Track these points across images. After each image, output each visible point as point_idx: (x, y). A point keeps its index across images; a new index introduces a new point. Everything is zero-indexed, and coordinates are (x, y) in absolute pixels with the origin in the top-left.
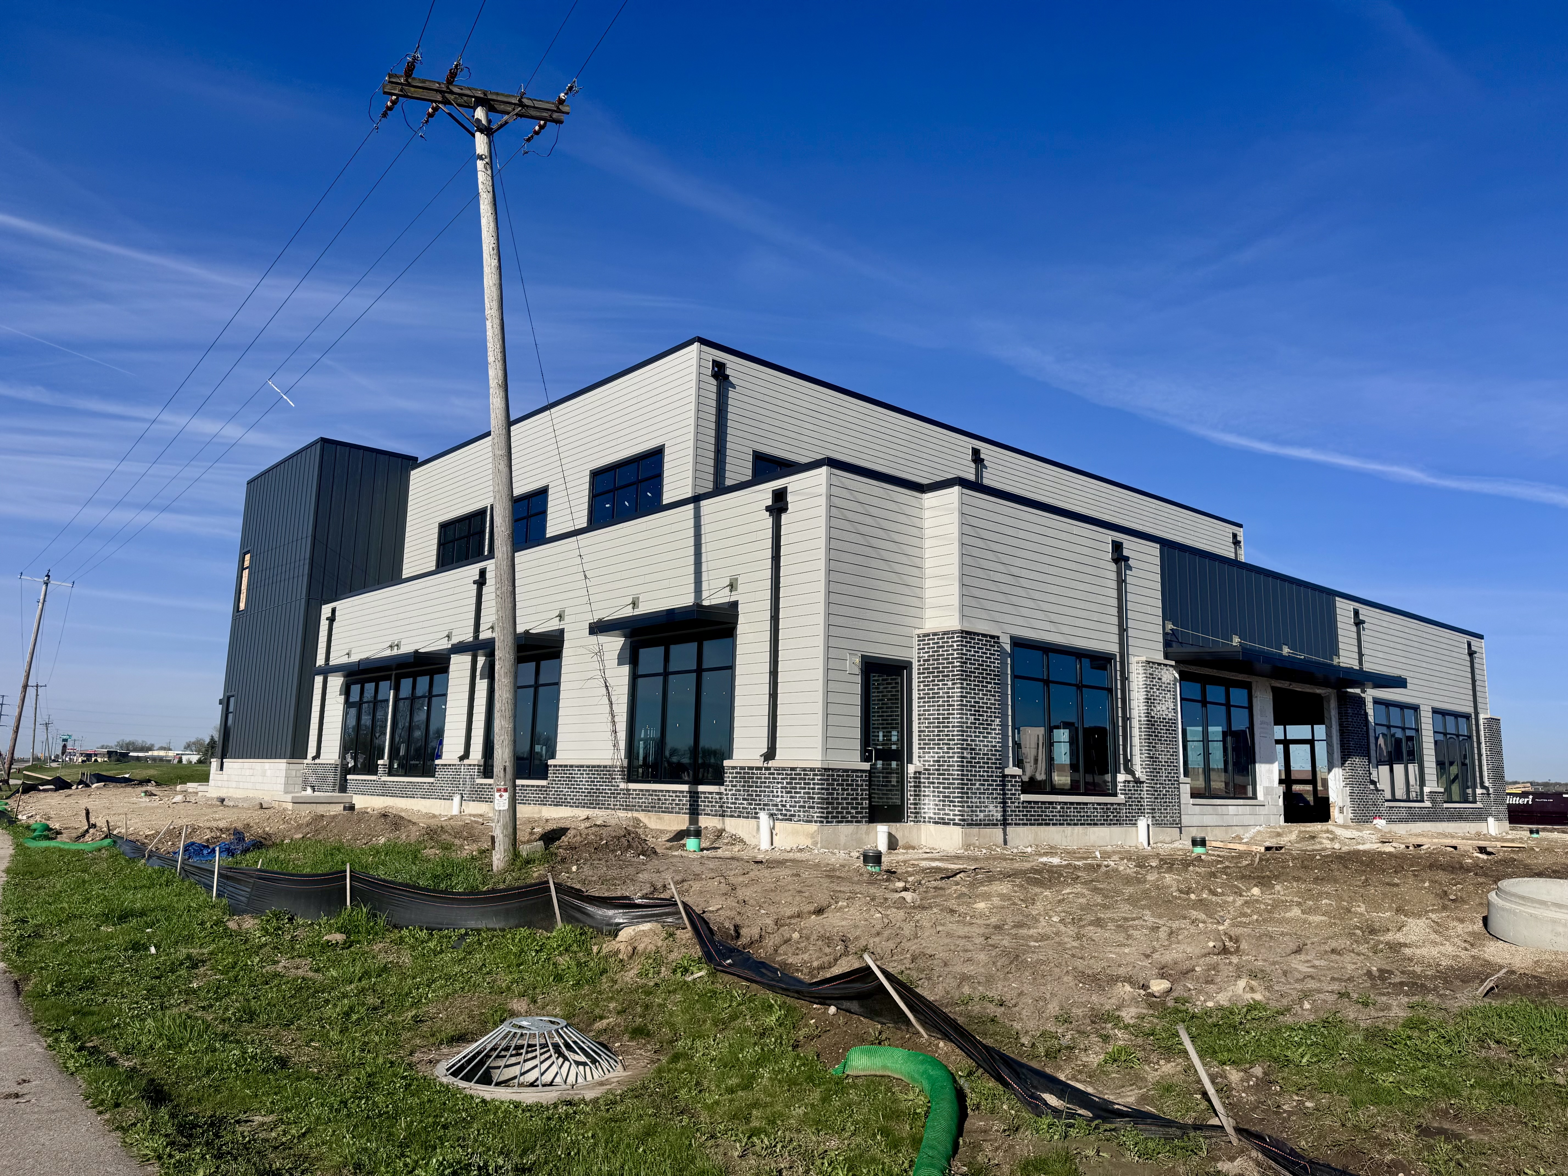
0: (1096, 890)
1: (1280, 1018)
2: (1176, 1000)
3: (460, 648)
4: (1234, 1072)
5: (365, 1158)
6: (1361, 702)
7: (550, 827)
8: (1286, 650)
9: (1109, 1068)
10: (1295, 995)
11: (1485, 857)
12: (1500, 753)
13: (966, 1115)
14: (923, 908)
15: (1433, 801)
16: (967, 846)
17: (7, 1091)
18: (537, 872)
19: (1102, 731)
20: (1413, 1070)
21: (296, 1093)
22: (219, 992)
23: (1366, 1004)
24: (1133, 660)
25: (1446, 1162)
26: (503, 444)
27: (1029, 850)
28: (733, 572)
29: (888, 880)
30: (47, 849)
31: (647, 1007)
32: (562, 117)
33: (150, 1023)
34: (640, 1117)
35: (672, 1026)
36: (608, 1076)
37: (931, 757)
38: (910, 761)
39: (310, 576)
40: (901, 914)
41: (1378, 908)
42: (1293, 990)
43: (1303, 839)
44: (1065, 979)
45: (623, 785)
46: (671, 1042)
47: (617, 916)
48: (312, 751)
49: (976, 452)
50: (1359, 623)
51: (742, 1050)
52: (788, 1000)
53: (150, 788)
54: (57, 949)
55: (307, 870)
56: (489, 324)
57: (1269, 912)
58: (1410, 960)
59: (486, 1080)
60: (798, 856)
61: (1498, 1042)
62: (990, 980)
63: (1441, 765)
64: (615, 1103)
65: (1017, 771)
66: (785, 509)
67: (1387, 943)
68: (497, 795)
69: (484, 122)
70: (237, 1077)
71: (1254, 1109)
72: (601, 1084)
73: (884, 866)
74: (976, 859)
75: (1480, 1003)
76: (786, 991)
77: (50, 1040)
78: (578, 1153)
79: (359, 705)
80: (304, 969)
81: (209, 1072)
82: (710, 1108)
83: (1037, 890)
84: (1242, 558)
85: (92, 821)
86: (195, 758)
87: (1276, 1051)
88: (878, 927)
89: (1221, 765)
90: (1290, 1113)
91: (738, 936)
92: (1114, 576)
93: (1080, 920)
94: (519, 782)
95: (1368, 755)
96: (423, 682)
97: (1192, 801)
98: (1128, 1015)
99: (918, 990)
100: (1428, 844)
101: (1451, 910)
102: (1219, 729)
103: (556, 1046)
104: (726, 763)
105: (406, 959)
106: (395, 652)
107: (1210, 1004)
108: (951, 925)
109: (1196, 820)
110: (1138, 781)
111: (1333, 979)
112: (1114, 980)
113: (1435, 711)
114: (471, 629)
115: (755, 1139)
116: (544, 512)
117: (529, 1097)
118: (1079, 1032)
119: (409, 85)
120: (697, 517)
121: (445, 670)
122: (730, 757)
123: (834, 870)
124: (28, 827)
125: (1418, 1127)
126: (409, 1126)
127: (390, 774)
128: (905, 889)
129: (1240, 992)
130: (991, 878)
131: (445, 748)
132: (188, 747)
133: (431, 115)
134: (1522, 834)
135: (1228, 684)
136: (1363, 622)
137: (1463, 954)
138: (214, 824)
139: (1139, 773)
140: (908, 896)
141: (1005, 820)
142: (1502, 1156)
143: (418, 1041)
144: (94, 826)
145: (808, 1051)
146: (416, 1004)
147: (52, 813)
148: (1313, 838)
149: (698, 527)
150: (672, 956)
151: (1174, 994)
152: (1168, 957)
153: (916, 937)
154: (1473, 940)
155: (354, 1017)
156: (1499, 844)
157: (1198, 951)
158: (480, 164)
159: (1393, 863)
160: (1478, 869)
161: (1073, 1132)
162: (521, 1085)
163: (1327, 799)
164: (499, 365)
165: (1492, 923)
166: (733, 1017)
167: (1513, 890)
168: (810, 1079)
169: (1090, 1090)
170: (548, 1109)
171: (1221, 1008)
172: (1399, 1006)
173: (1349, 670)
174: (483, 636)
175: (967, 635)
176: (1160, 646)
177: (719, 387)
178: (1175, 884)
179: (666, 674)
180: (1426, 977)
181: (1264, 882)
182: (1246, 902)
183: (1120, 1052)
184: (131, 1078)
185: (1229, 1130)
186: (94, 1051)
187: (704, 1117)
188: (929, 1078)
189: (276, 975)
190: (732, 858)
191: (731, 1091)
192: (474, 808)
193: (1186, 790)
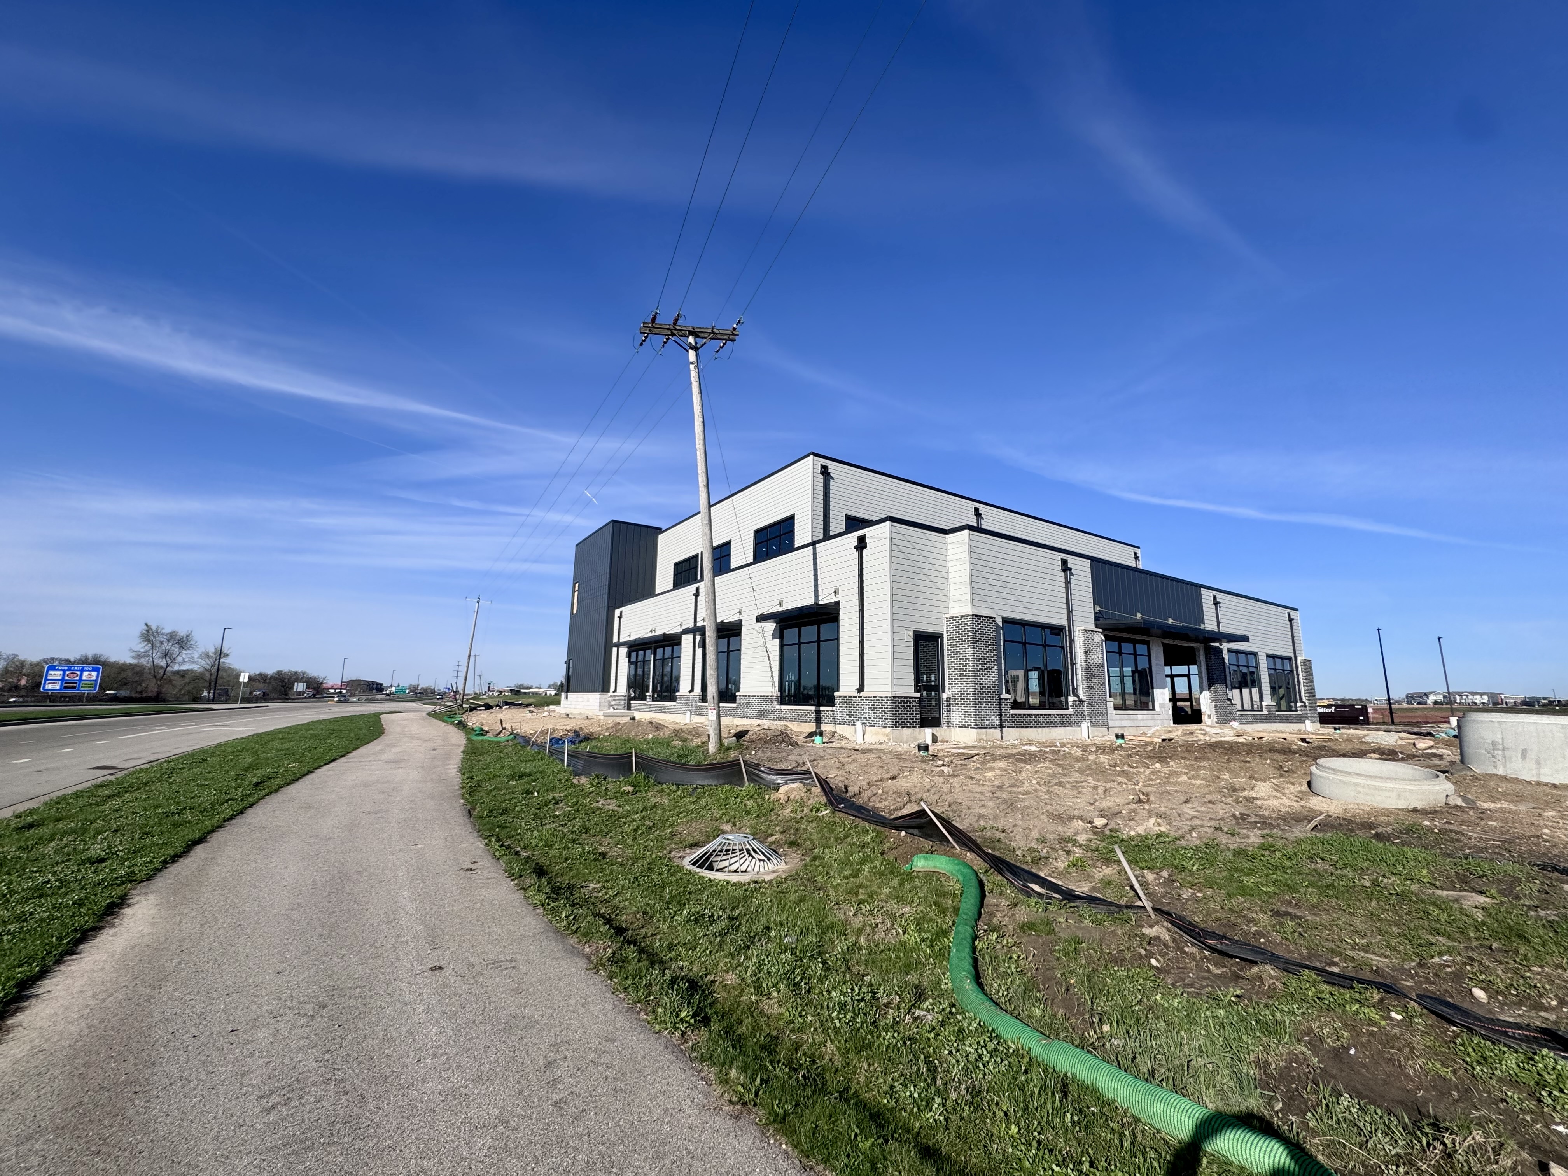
0: (1058, 765)
1: (1178, 842)
2: (1111, 830)
3: (687, 631)
4: (1150, 874)
5: (648, 909)
6: (1221, 650)
7: (739, 730)
8: (1170, 621)
9: (1071, 870)
10: (1187, 828)
11: (1305, 745)
12: (1312, 681)
13: (985, 896)
14: (954, 776)
15: (1269, 711)
16: (979, 740)
17: (467, 867)
18: (733, 755)
19: (1059, 672)
20: (1267, 876)
21: (612, 873)
22: (570, 818)
23: (1233, 835)
24: (1076, 629)
25: (1291, 933)
26: (707, 518)
27: (1016, 742)
28: (836, 584)
29: (933, 760)
30: (482, 740)
31: (797, 830)
32: (736, 338)
33: (536, 833)
34: (796, 891)
35: (812, 841)
36: (777, 868)
37: (956, 689)
38: (944, 692)
39: (609, 594)
40: (942, 779)
41: (1237, 775)
42: (1185, 826)
43: (1186, 734)
44: (1042, 817)
45: (778, 707)
46: (811, 850)
47: (779, 780)
48: (612, 688)
49: (977, 510)
50: (1216, 603)
51: (852, 855)
52: (878, 828)
53: (532, 708)
54: (488, 793)
55: (612, 752)
56: (698, 453)
57: (1167, 778)
58: (1261, 808)
59: (710, 868)
60: (879, 747)
61: (1322, 859)
62: (996, 817)
63: (1273, 689)
64: (782, 883)
65: (1008, 696)
66: (865, 547)
67: (1245, 797)
68: (710, 712)
69: (693, 344)
70: (580, 863)
71: (1164, 897)
72: (774, 872)
73: (930, 753)
74: (985, 748)
75: (1309, 835)
76: (875, 823)
77: (487, 841)
78: (762, 910)
79: (636, 663)
80: (612, 806)
81: (566, 859)
82: (835, 887)
83: (1023, 765)
84: (1140, 567)
85: (504, 726)
86: (553, 693)
87: (1176, 862)
88: (928, 787)
89: (1132, 691)
90: (1187, 900)
91: (847, 791)
92: (1063, 580)
93: (1049, 782)
94: (721, 705)
95: (1226, 683)
96: (668, 650)
97: (1115, 712)
98: (1082, 839)
99: (953, 823)
100: (1267, 737)
101: (1286, 778)
102: (1130, 669)
103: (748, 850)
104: (836, 694)
105: (666, 801)
106: (654, 634)
107: (1133, 833)
108: (971, 785)
109: (1117, 724)
110: (1081, 701)
111: (1211, 819)
112: (1072, 818)
113: (1268, 656)
114: (693, 621)
115: (861, 906)
116: (729, 555)
117: (734, 878)
118: (1051, 848)
119: (654, 327)
120: (815, 554)
121: (679, 643)
122: (838, 690)
123: (901, 755)
124: (473, 729)
125: (1271, 911)
126: (671, 892)
127: (653, 700)
128: (943, 765)
129: (1152, 826)
130: (994, 759)
131: (681, 687)
132: (549, 687)
133: (665, 343)
134: (1329, 731)
135: (1135, 642)
136: (1219, 603)
137: (1295, 804)
138: (564, 727)
139: (1082, 696)
140: (945, 769)
141: (1001, 725)
142: (1330, 930)
143: (673, 846)
144: (504, 728)
145: (891, 856)
146: (671, 826)
147: (484, 722)
148: (1192, 733)
149: (815, 559)
150: (810, 802)
151: (1110, 827)
152: (1105, 804)
153: (951, 793)
154: (1301, 796)
155: (640, 832)
156: (1314, 737)
157: (1123, 801)
158: (692, 367)
159: (1245, 748)
160: (1301, 752)
161: (1050, 907)
162: (729, 871)
163: (1200, 710)
164: (704, 475)
165: (1313, 786)
166: (846, 837)
167: (1328, 765)
168: (892, 872)
169: (1060, 883)
170: (745, 885)
171: (1139, 836)
172: (1255, 836)
173: (1212, 632)
174: (698, 624)
175: (976, 617)
176: (1093, 621)
177: (825, 479)
178: (1106, 761)
179: (800, 644)
180: (1271, 818)
181: (1163, 760)
182: (1152, 772)
183: (1077, 861)
184: (527, 862)
185: (1149, 909)
186: (509, 847)
187: (832, 892)
188: (962, 873)
189: (599, 808)
190: (841, 748)
191: (847, 878)
192: (698, 719)
193: (1110, 705)
